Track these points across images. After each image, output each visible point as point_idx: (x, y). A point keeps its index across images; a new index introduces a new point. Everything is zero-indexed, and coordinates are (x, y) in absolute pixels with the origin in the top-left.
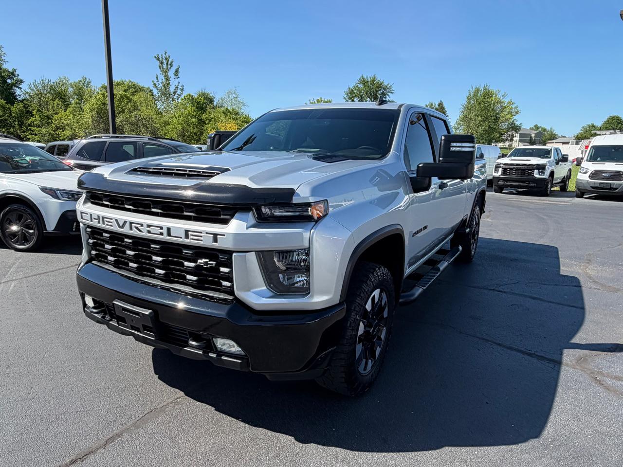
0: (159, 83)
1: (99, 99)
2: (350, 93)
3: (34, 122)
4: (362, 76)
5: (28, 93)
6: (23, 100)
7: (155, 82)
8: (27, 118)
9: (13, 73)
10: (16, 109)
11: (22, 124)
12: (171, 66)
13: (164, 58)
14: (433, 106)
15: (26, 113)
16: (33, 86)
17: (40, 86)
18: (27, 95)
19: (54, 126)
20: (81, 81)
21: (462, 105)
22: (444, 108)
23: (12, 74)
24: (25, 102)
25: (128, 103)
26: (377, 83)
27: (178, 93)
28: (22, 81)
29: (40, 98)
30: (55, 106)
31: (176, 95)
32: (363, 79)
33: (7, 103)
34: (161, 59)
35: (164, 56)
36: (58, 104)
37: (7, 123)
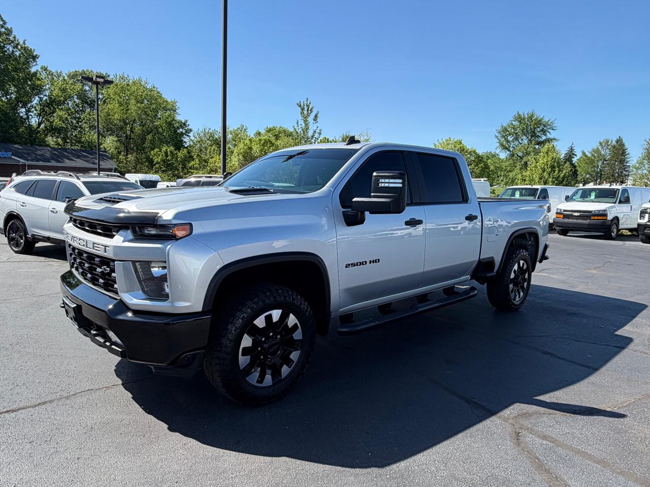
0: (299, 127)
1: (247, 143)
2: (503, 131)
3: (193, 165)
4: (518, 113)
5: (192, 140)
6: (188, 146)
7: (295, 127)
8: (189, 162)
9: (185, 124)
10: (181, 154)
11: (185, 167)
12: (311, 112)
13: (305, 105)
14: (609, 143)
15: (189, 158)
16: (196, 134)
17: (202, 134)
18: (191, 142)
19: (209, 168)
20: (239, 128)
21: (645, 141)
22: (624, 145)
23: (183, 125)
24: (189, 148)
25: (271, 146)
26: (535, 120)
27: (315, 136)
28: (191, 130)
29: (201, 145)
30: (212, 151)
31: (314, 139)
32: (519, 115)
33: (175, 150)
34: (302, 105)
35: (305, 102)
36: (214, 149)
37: (174, 167)
